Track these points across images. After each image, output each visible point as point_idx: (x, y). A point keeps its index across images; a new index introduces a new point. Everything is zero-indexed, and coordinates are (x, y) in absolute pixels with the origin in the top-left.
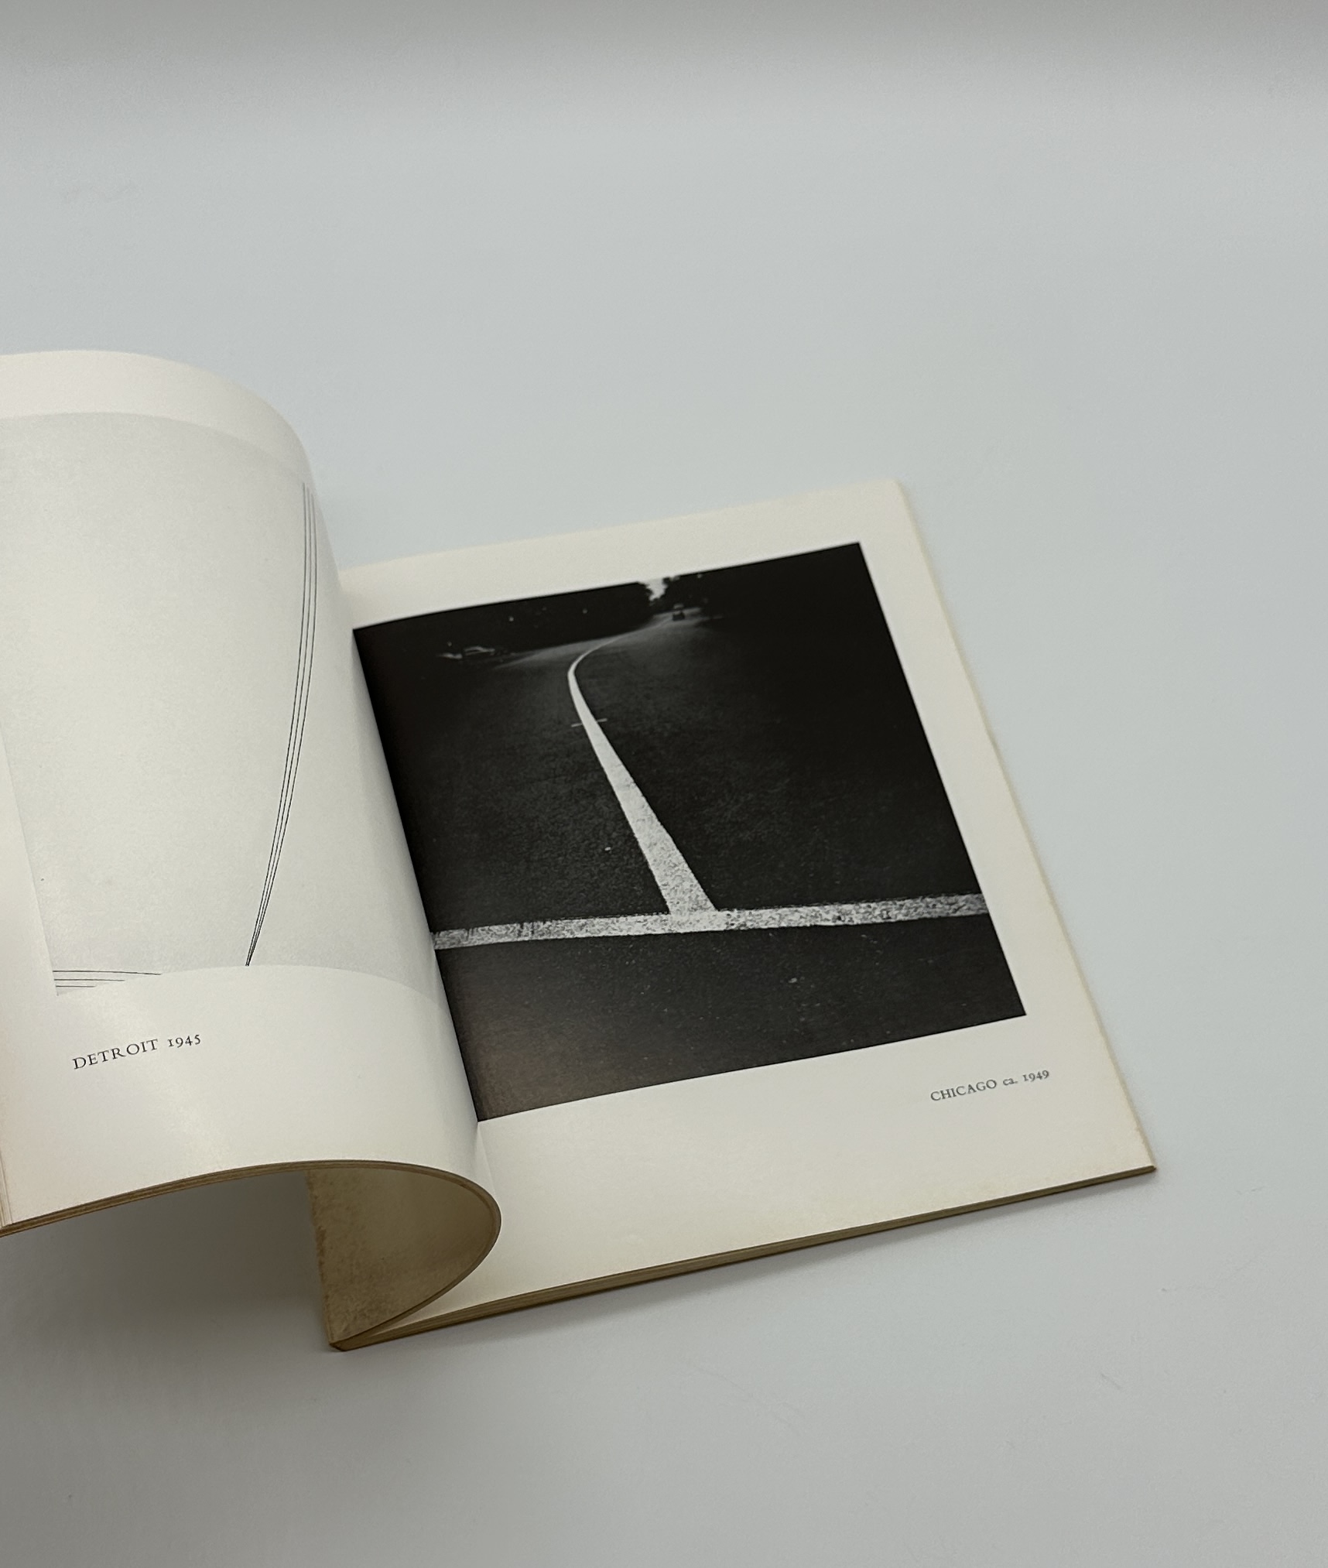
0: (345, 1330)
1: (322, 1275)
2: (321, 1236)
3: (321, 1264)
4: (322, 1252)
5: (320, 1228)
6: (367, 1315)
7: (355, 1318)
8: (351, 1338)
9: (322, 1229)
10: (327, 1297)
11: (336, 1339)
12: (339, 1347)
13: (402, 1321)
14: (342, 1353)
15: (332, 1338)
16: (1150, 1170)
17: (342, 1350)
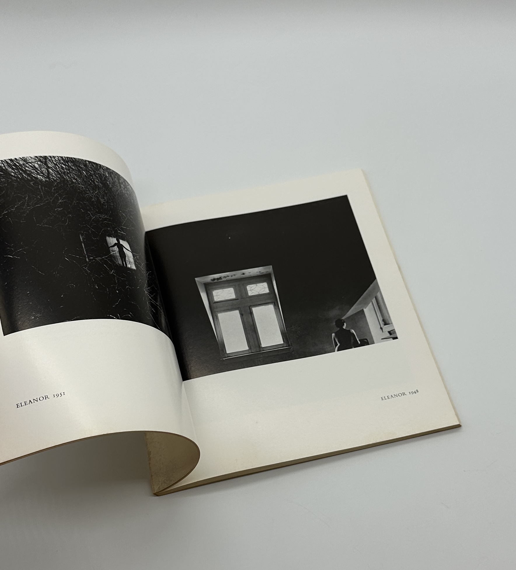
0: (159, 488)
1: (150, 468)
2: (149, 453)
3: (150, 463)
6: (166, 482)
7: (162, 483)
8: (161, 491)
9: (150, 450)
10: (152, 476)
11: (156, 492)
12: (156, 495)
14: (158, 497)
15: (154, 491)
17: (157, 496)
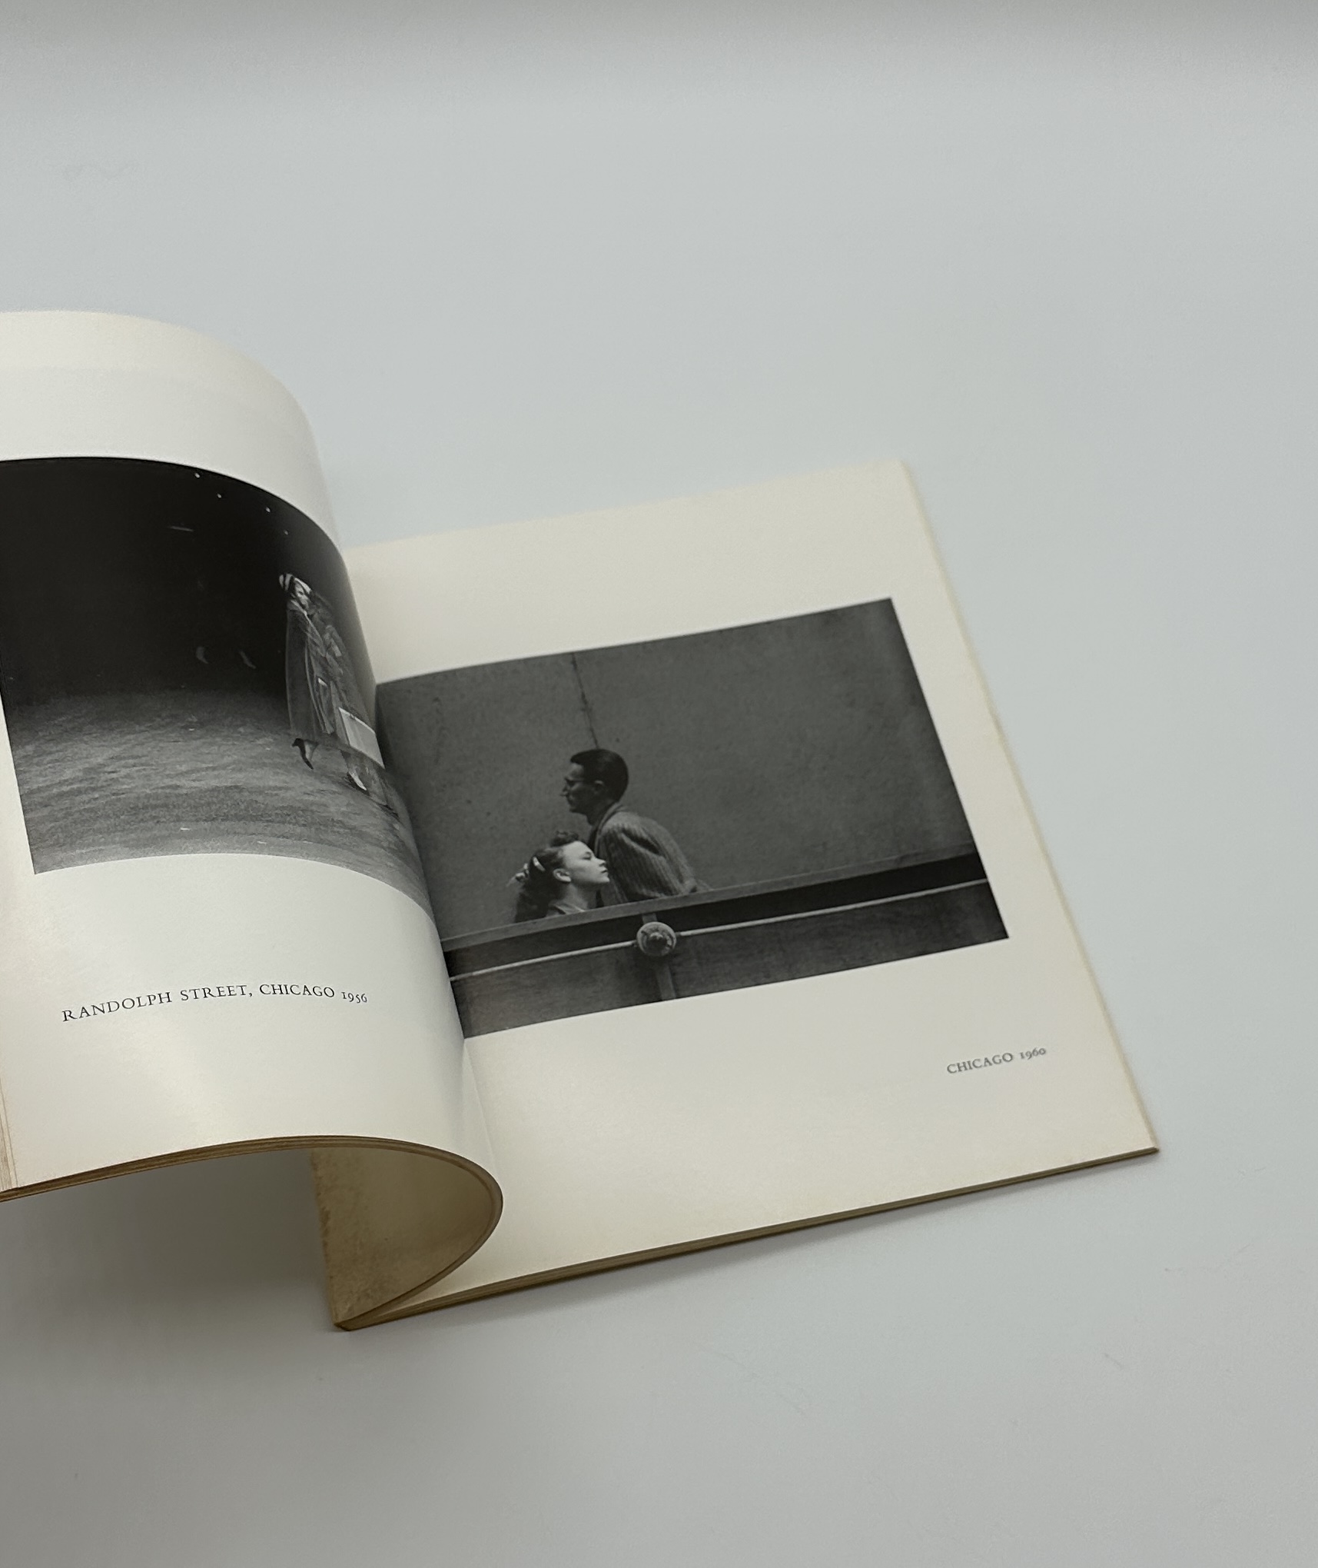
0: (350, 1309)
1: (326, 1255)
2: (325, 1217)
3: (325, 1244)
4: (326, 1233)
5: (324, 1209)
6: (370, 1295)
7: (359, 1299)
8: (355, 1318)
9: (326, 1210)
10: (331, 1277)
11: (340, 1319)
12: (343, 1326)
13: (406, 1301)
14: (348, 1333)
15: (337, 1318)
16: (1152, 1152)
17: (346, 1329)
